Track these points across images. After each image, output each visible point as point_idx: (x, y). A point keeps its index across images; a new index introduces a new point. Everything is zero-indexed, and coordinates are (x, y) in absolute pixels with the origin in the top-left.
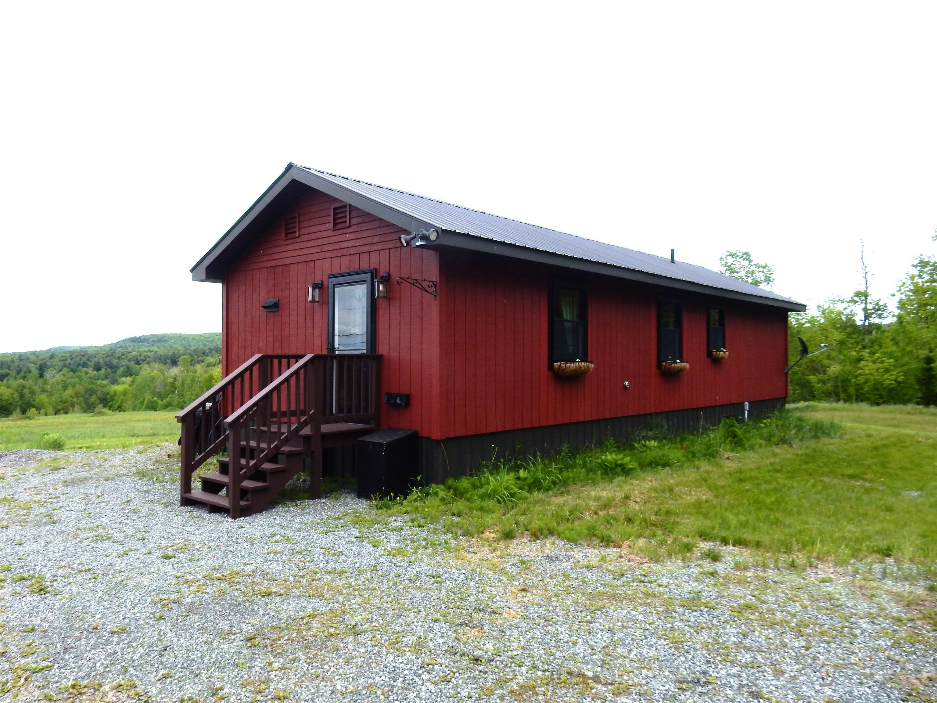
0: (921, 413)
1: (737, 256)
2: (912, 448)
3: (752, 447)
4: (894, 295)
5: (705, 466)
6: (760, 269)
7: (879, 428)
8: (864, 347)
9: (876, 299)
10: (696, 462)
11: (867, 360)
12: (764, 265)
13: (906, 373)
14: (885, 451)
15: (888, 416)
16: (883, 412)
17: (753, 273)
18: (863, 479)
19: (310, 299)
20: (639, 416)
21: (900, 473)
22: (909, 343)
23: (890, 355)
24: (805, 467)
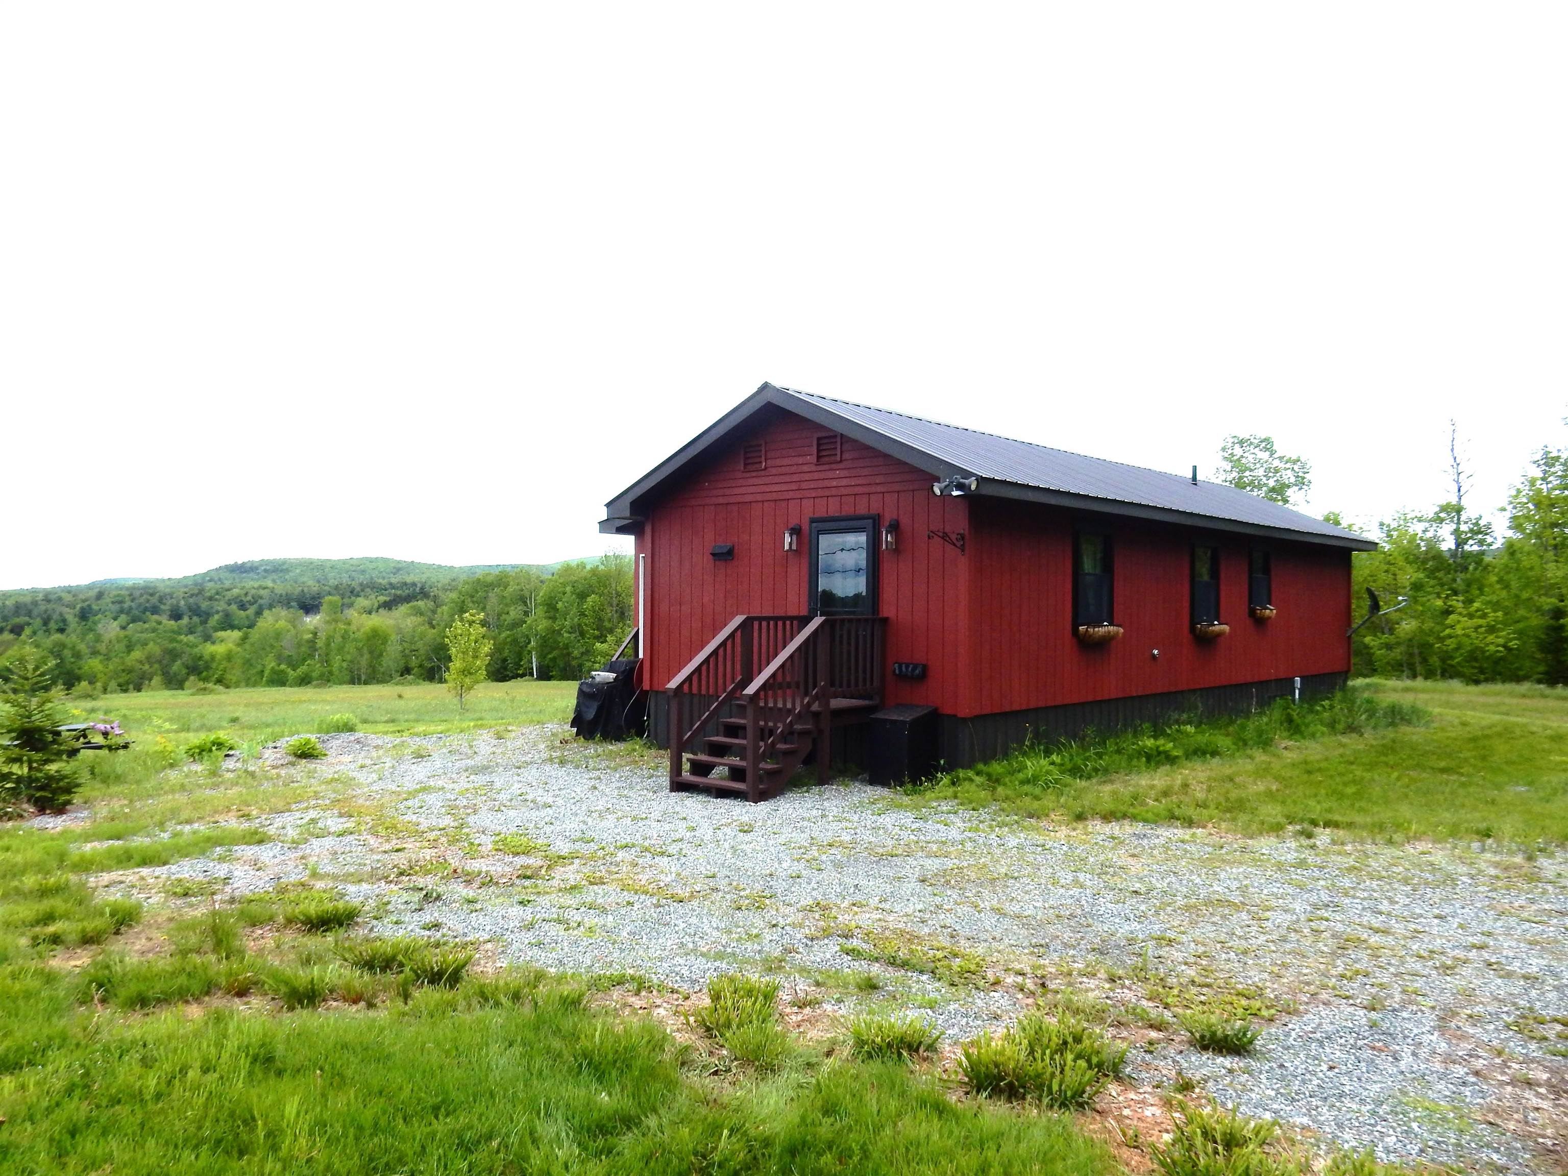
0: (1544, 696)
1: (1251, 443)
2: (1523, 741)
3: (1313, 736)
4: (1503, 509)
5: (1260, 756)
6: (1288, 466)
7: (1478, 714)
8: (1456, 593)
9: (1474, 516)
10: (1249, 752)
11: (1460, 614)
12: (1294, 457)
13: (1521, 634)
14: (1487, 743)
15: (1491, 700)
16: (1484, 694)
17: (1277, 471)
18: (1458, 773)
19: (787, 547)
20: (1169, 693)
21: (1505, 767)
22: (1526, 586)
23: (1496, 606)
24: (1383, 759)
